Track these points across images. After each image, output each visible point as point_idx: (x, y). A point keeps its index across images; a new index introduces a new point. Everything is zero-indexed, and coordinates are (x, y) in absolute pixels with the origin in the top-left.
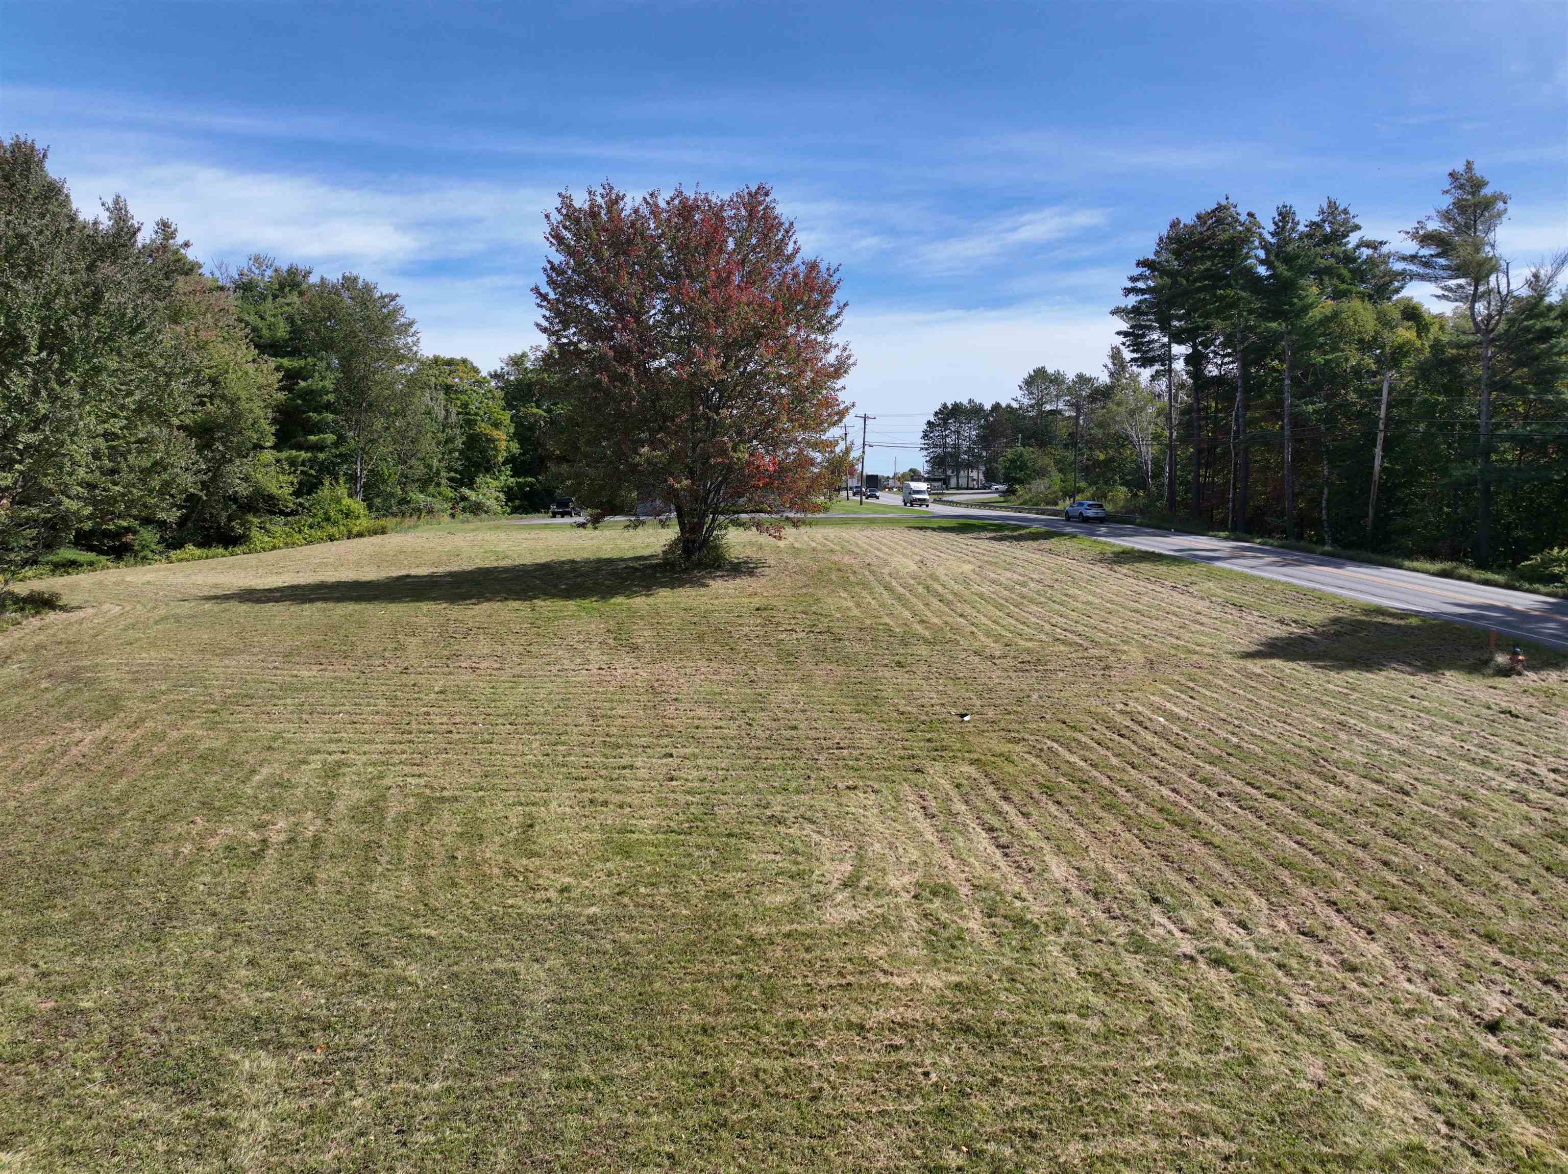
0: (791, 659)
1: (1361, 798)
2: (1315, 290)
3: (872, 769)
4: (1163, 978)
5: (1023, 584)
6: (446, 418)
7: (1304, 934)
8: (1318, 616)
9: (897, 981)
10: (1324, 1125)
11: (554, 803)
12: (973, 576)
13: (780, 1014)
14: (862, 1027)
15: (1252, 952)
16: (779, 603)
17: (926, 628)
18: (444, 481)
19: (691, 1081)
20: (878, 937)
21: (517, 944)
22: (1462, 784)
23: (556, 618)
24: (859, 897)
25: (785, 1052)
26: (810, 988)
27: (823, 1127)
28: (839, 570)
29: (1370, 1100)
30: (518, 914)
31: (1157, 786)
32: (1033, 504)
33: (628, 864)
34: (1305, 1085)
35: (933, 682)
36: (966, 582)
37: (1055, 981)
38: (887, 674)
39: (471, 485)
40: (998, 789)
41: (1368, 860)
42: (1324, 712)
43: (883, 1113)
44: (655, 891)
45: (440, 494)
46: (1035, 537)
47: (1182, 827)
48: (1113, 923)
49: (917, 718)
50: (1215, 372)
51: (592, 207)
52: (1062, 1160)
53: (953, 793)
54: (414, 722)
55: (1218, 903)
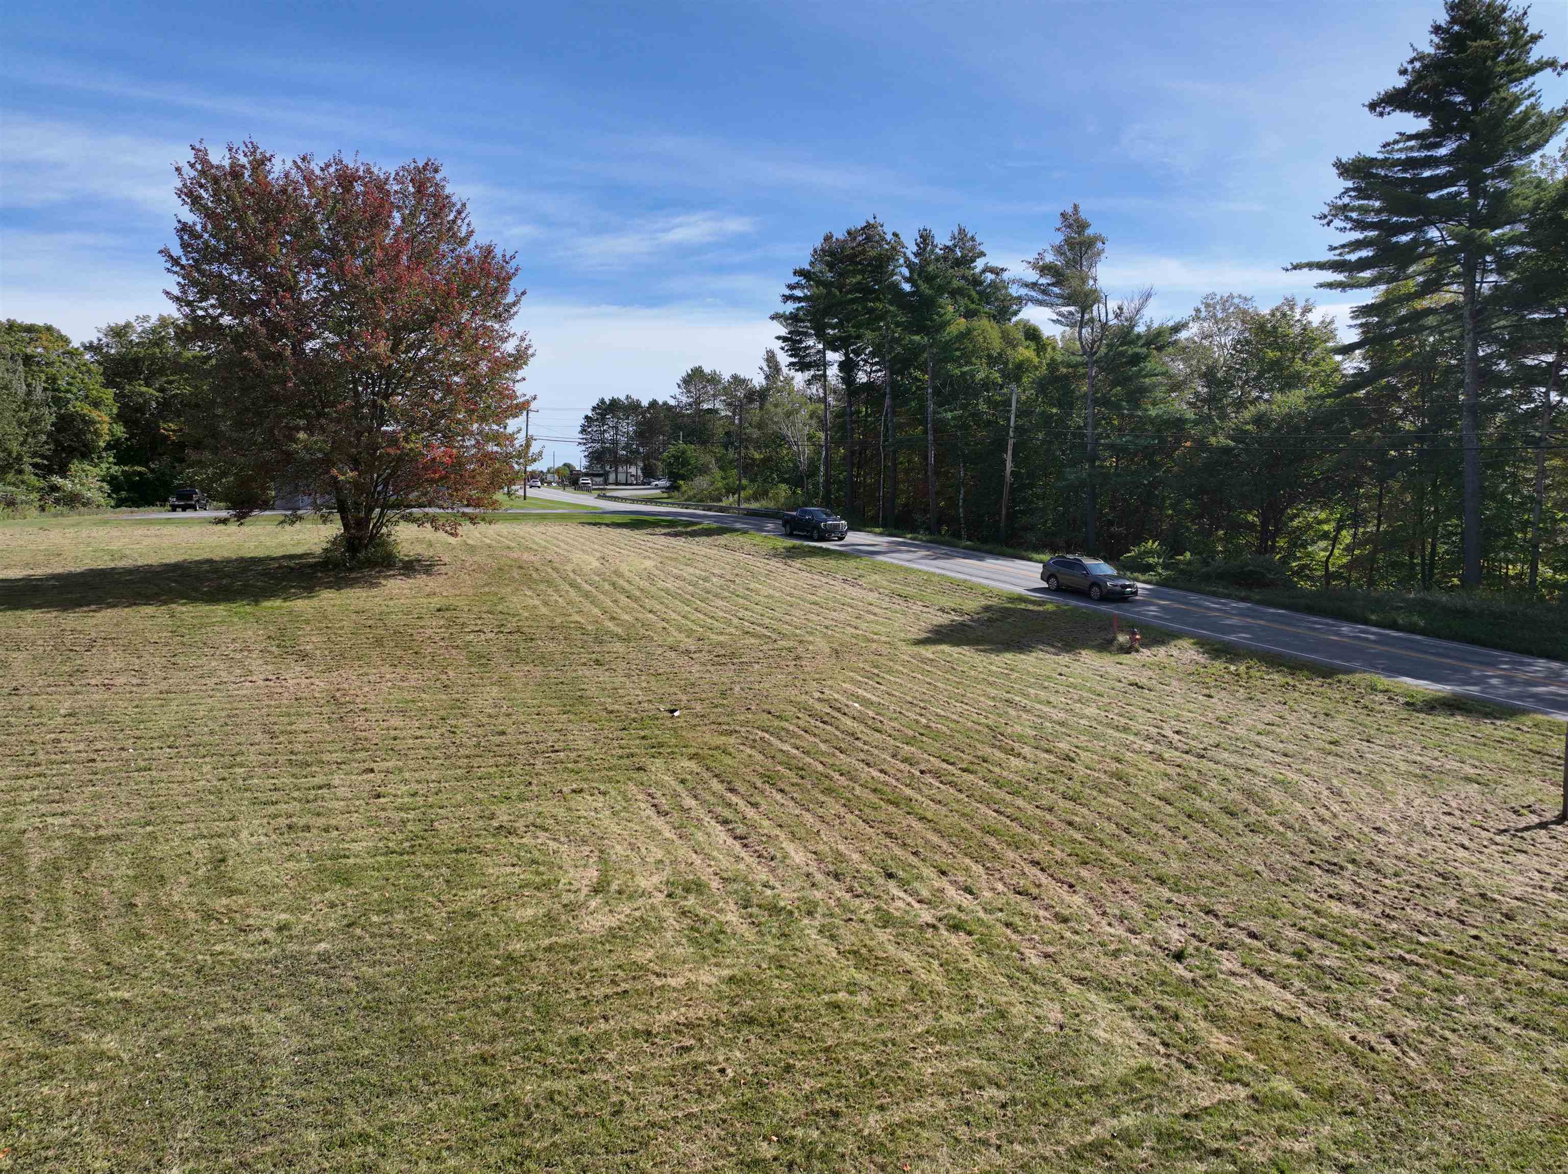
0: (483, 661)
1: (1038, 767)
2: (950, 308)
3: (593, 771)
4: (913, 948)
5: (705, 580)
6: (29, 393)
7: (1019, 893)
8: (973, 604)
9: (672, 982)
10: (1073, 1062)
11: (244, 834)
12: (657, 572)
13: (561, 1032)
14: (649, 1033)
15: (981, 914)
16: (462, 603)
17: (618, 625)
18: (28, 468)
19: (482, 1116)
20: (642, 940)
21: (240, 995)
22: (1113, 749)
23: (202, 626)
24: (612, 902)
25: (575, 1070)
26: (586, 1001)
27: (633, 1141)
28: (520, 567)
29: (1102, 1034)
30: (232, 961)
31: (866, 769)
32: (699, 500)
33: (350, 892)
34: (1051, 1029)
35: (635, 678)
36: (650, 577)
37: (820, 963)
38: (587, 673)
39: (63, 471)
40: (722, 782)
41: (1055, 820)
42: (993, 692)
43: (689, 1116)
44: (390, 919)
45: (23, 482)
46: (708, 533)
47: (897, 805)
48: (857, 901)
49: (627, 717)
50: (865, 380)
51: (232, 166)
52: (866, 1132)
53: (680, 788)
54: (41, 752)
55: (944, 873)
